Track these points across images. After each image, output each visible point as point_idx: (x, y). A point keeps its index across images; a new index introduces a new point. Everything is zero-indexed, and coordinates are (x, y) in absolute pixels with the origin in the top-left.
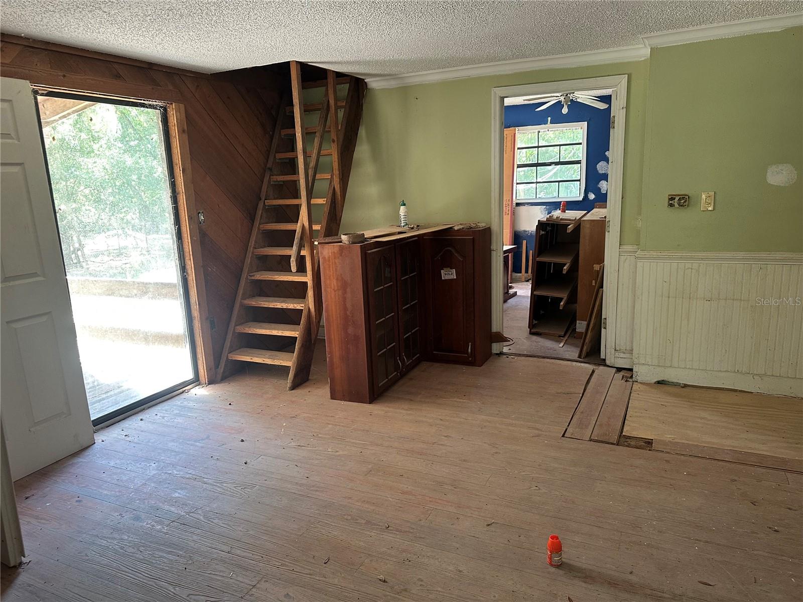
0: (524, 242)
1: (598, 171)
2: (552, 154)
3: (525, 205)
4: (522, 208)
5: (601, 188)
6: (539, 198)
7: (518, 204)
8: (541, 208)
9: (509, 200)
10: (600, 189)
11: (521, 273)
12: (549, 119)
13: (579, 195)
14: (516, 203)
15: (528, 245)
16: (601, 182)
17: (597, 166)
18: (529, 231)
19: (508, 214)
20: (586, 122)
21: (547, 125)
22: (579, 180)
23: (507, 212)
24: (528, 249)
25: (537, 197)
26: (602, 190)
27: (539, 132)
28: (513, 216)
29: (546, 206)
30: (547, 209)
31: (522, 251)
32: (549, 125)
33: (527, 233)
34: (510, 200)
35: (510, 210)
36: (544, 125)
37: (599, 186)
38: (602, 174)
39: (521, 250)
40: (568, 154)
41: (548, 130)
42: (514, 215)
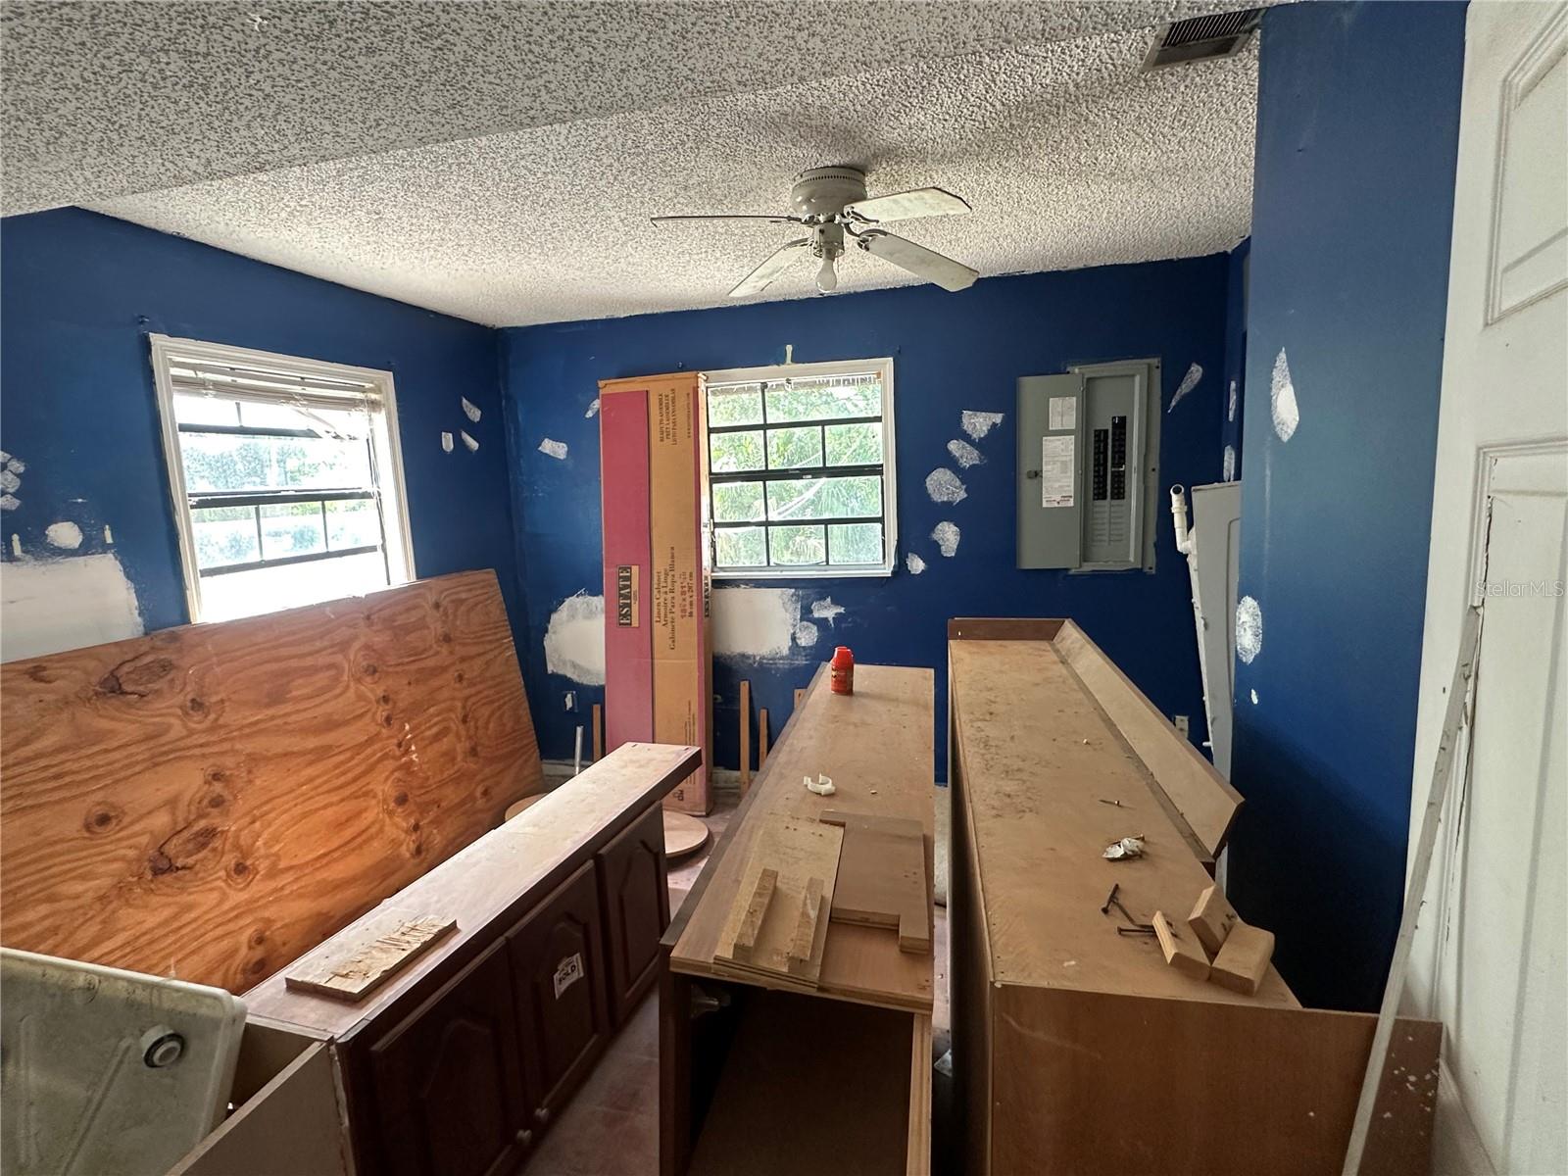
0: (744, 687)
1: (929, 495)
2: (803, 449)
3: (738, 586)
4: (731, 593)
5: (941, 542)
6: (778, 565)
7: (719, 584)
8: (783, 593)
9: (691, 575)
10: (940, 546)
11: (738, 769)
12: (789, 348)
13: (881, 562)
14: (713, 581)
15: (754, 694)
16: (939, 527)
17: (928, 480)
18: (754, 657)
19: (691, 614)
20: (891, 359)
21: (782, 367)
22: (881, 520)
23: (688, 607)
24: (756, 704)
25: (772, 564)
26: (943, 547)
27: (764, 386)
28: (706, 620)
29: (796, 588)
30: (799, 599)
31: (739, 711)
32: (789, 366)
33: (751, 661)
34: (694, 575)
35: (695, 603)
36: (776, 367)
37: (935, 536)
38: (943, 502)
39: (735, 708)
40: (844, 448)
41: (788, 381)
42: (709, 616)
